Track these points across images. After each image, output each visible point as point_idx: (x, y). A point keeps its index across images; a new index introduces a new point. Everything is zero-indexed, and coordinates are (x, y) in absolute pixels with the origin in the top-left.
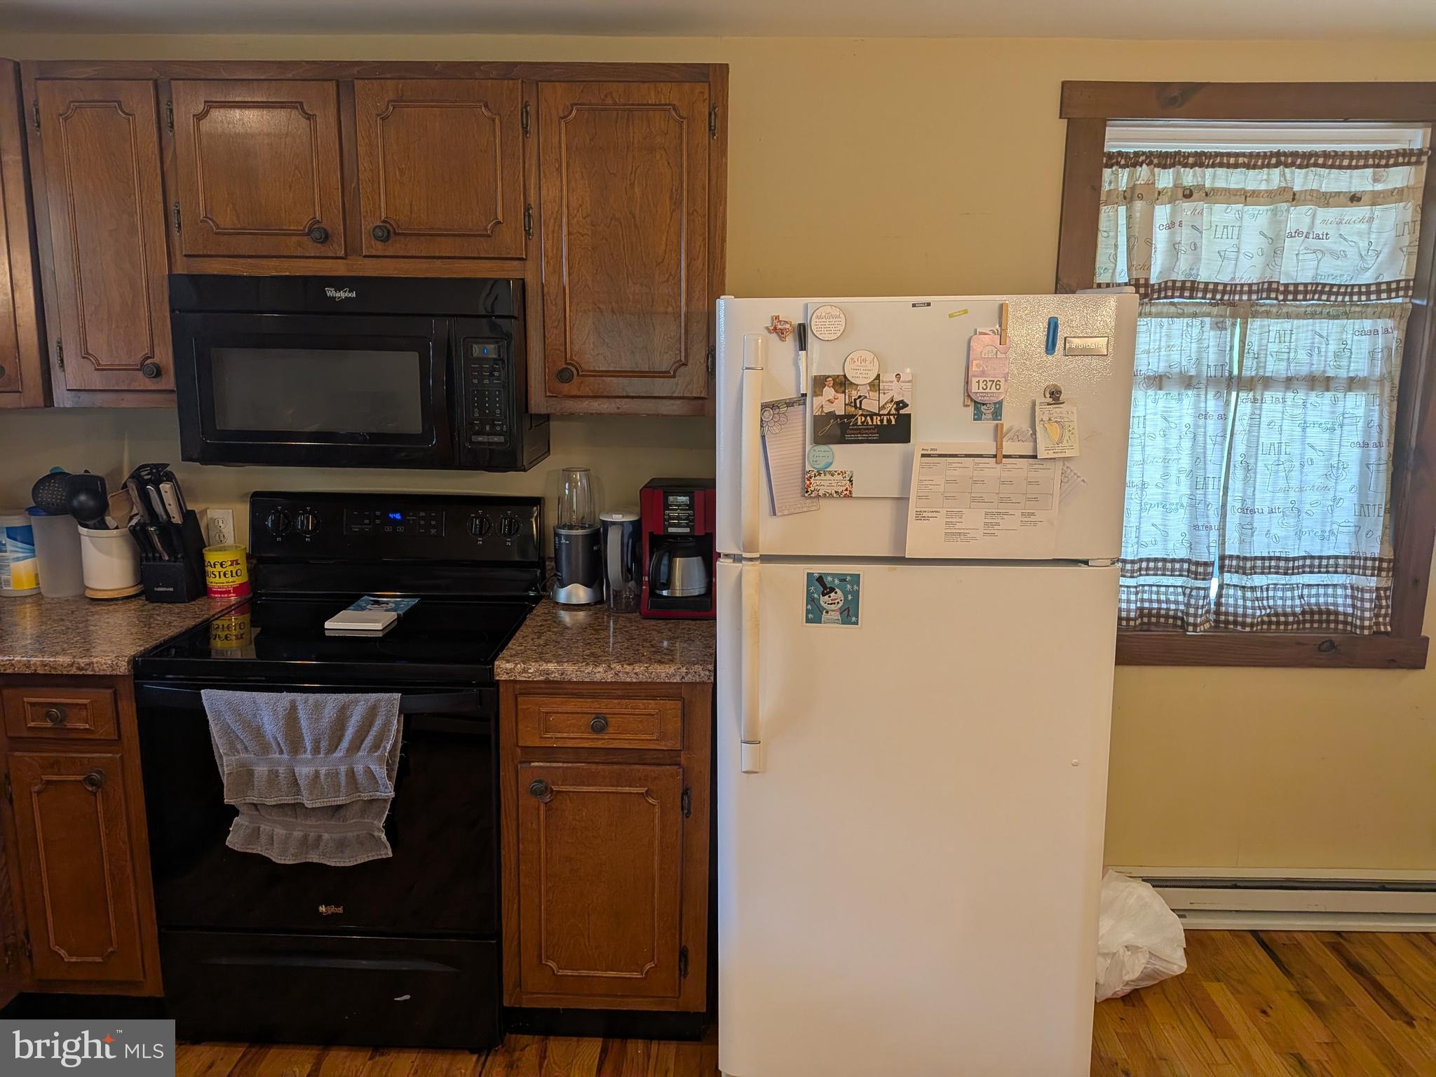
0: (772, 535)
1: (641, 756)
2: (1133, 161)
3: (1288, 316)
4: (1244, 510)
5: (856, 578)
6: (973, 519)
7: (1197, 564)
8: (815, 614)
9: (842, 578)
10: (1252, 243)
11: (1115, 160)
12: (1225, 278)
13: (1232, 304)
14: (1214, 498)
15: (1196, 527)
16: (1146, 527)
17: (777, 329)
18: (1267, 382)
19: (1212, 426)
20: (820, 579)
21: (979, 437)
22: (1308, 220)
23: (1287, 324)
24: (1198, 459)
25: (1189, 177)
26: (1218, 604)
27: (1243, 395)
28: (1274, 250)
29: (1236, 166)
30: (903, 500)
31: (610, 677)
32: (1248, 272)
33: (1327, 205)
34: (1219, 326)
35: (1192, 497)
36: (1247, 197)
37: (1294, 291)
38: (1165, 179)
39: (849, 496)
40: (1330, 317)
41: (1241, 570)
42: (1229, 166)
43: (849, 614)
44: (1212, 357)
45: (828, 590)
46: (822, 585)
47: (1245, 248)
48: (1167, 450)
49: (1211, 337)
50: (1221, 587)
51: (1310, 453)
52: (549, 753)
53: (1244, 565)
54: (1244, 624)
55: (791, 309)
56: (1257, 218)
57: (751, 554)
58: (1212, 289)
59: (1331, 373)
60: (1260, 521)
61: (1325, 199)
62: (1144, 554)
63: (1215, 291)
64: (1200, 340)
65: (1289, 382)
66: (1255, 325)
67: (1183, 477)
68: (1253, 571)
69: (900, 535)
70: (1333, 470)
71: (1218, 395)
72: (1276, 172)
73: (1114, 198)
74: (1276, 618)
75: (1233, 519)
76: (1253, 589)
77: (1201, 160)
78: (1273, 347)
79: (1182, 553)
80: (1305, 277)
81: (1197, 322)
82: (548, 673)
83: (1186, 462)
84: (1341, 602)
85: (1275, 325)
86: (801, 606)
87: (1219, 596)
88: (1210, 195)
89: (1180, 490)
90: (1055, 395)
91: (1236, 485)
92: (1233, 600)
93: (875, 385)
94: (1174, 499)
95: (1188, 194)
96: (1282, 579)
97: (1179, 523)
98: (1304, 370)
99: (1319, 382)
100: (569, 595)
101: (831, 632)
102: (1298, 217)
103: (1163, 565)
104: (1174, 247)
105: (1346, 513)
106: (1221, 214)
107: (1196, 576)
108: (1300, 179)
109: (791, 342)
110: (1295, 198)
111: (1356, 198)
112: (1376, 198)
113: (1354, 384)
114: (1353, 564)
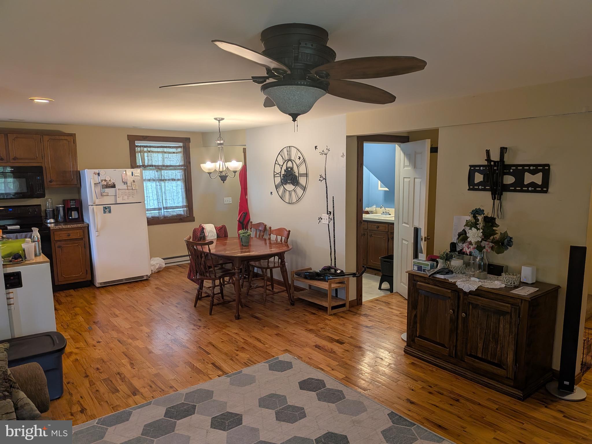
0: (97, 202)
1: (76, 239)
2: (140, 147)
3: (167, 170)
4: (165, 200)
5: (110, 207)
6: (126, 197)
7: (159, 208)
8: (105, 212)
9: (108, 207)
10: (160, 159)
11: (137, 146)
12: (157, 164)
13: (159, 168)
14: (161, 198)
15: (158, 203)
16: (151, 203)
17: (95, 173)
18: (166, 180)
19: (159, 187)
20: (105, 207)
21: (125, 187)
22: (168, 156)
23: (167, 171)
24: (157, 192)
25: (149, 149)
26: (164, 215)
27: (162, 182)
28: (163, 161)
29: (156, 148)
30: (116, 196)
31: (70, 227)
32: (160, 164)
33: (170, 154)
34: (157, 172)
35: (157, 198)
36: (158, 152)
37: (167, 166)
38: (145, 149)
39: (108, 195)
40: (173, 170)
41: (166, 209)
42: (155, 148)
43: (110, 212)
44: (157, 176)
45: (106, 209)
47: (159, 160)
48: (152, 191)
50: (164, 212)
51: (174, 191)
52: (60, 241)
53: (166, 208)
54: (168, 217)
55: (97, 171)
56: (160, 155)
57: (95, 204)
59: (175, 178)
60: (168, 201)
61: (170, 153)
62: (151, 208)
63: (156, 166)
64: (155, 174)
65: (169, 180)
66: (163, 171)
67: (155, 195)
68: (168, 209)
69: (116, 200)
70: (177, 193)
71: (159, 182)
72: (162, 148)
73: (138, 152)
74: (173, 216)
75: (164, 201)
76: (169, 212)
77: (150, 147)
78: (166, 175)
79: (157, 207)
80: (169, 164)
81: (154, 171)
82: (59, 227)
83: (155, 193)
84: (182, 213)
85: (166, 171)
86: (103, 211)
87: (164, 213)
88: (153, 152)
89: (155, 197)
90: (134, 181)
91: (164, 196)
92: (166, 214)
93: (110, 180)
94: (154, 198)
95: (149, 152)
96: (173, 210)
97: (156, 202)
98: (171, 178)
99: (173, 180)
100: (50, 221)
101: (107, 214)
102: (166, 155)
103: (154, 209)
104: (148, 160)
105: (181, 199)
106: (155, 155)
107: (159, 210)
108: (165, 150)
109: (97, 175)
110: (165, 152)
111: (174, 153)
112: (177, 153)
113: (178, 180)
114: (183, 207)
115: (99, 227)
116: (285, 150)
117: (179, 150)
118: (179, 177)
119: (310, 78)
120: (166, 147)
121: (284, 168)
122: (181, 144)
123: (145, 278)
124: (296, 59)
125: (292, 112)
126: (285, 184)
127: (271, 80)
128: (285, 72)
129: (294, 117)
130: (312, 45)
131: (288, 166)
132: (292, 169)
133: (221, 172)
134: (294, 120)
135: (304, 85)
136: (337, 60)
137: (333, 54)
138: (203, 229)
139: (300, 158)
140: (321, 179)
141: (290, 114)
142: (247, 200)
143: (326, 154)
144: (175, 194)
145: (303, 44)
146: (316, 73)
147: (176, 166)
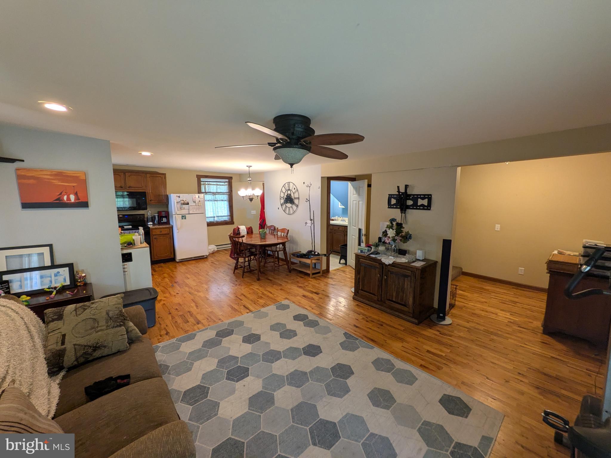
0: (178, 213)
1: (165, 234)
2: (204, 181)
5: (186, 216)
6: (195, 210)
8: (182, 219)
9: (184, 216)
10: (215, 189)
11: (202, 181)
12: (213, 192)
13: (214, 194)
14: (215, 211)
16: (209, 214)
17: (177, 196)
18: (218, 200)
19: (214, 204)
21: (194, 204)
24: (213, 207)
25: (209, 183)
26: (216, 220)
28: (217, 189)
30: (189, 209)
31: (162, 227)
32: (215, 191)
36: (214, 185)
37: (219, 193)
38: (207, 183)
39: (185, 209)
40: (222, 195)
42: (212, 182)
43: (185, 218)
44: (213, 198)
46: (183, 216)
48: (210, 207)
49: (213, 197)
52: (155, 235)
53: (218, 217)
54: (219, 222)
56: (215, 186)
57: (176, 214)
58: (212, 192)
60: (219, 213)
61: (220, 185)
65: (220, 200)
66: (216, 195)
69: (189, 212)
70: (225, 208)
71: (214, 202)
72: (216, 183)
73: (202, 185)
74: (222, 221)
75: (217, 213)
77: (209, 182)
78: (218, 197)
79: (213, 216)
81: (211, 195)
82: (155, 227)
84: (227, 219)
85: (218, 195)
86: (181, 218)
88: (211, 184)
89: (212, 210)
90: (200, 201)
91: (217, 210)
92: (218, 220)
93: (186, 201)
95: (209, 184)
96: (222, 218)
97: (212, 213)
99: (222, 200)
100: (150, 224)
101: (184, 220)
102: (218, 186)
103: (211, 217)
104: (208, 189)
105: (226, 212)
106: (212, 186)
107: (214, 218)
108: (218, 183)
109: (178, 197)
110: (218, 185)
111: (223, 185)
112: (225, 185)
113: (225, 200)
114: (227, 216)
115: (179, 227)
116: (286, 184)
117: (226, 183)
118: (225, 199)
119: (300, 144)
120: (219, 182)
121: (286, 194)
122: (227, 180)
123: (205, 257)
124: (293, 134)
125: (290, 163)
126: (287, 203)
127: (279, 145)
128: (287, 140)
129: (292, 165)
130: (302, 126)
131: (288, 193)
132: (290, 195)
133: (250, 196)
134: (291, 167)
135: (297, 148)
136: (316, 134)
137: (313, 131)
138: (239, 228)
139: (295, 189)
140: (307, 201)
141: (289, 164)
142: (264, 212)
143: (310, 187)
144: (223, 208)
145: (296, 126)
146: (304, 141)
147: (224, 193)
